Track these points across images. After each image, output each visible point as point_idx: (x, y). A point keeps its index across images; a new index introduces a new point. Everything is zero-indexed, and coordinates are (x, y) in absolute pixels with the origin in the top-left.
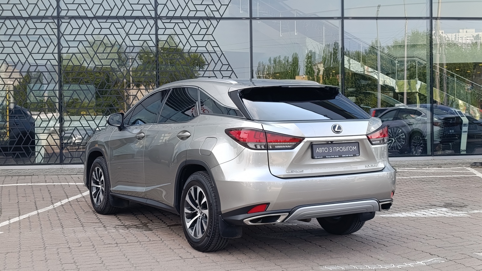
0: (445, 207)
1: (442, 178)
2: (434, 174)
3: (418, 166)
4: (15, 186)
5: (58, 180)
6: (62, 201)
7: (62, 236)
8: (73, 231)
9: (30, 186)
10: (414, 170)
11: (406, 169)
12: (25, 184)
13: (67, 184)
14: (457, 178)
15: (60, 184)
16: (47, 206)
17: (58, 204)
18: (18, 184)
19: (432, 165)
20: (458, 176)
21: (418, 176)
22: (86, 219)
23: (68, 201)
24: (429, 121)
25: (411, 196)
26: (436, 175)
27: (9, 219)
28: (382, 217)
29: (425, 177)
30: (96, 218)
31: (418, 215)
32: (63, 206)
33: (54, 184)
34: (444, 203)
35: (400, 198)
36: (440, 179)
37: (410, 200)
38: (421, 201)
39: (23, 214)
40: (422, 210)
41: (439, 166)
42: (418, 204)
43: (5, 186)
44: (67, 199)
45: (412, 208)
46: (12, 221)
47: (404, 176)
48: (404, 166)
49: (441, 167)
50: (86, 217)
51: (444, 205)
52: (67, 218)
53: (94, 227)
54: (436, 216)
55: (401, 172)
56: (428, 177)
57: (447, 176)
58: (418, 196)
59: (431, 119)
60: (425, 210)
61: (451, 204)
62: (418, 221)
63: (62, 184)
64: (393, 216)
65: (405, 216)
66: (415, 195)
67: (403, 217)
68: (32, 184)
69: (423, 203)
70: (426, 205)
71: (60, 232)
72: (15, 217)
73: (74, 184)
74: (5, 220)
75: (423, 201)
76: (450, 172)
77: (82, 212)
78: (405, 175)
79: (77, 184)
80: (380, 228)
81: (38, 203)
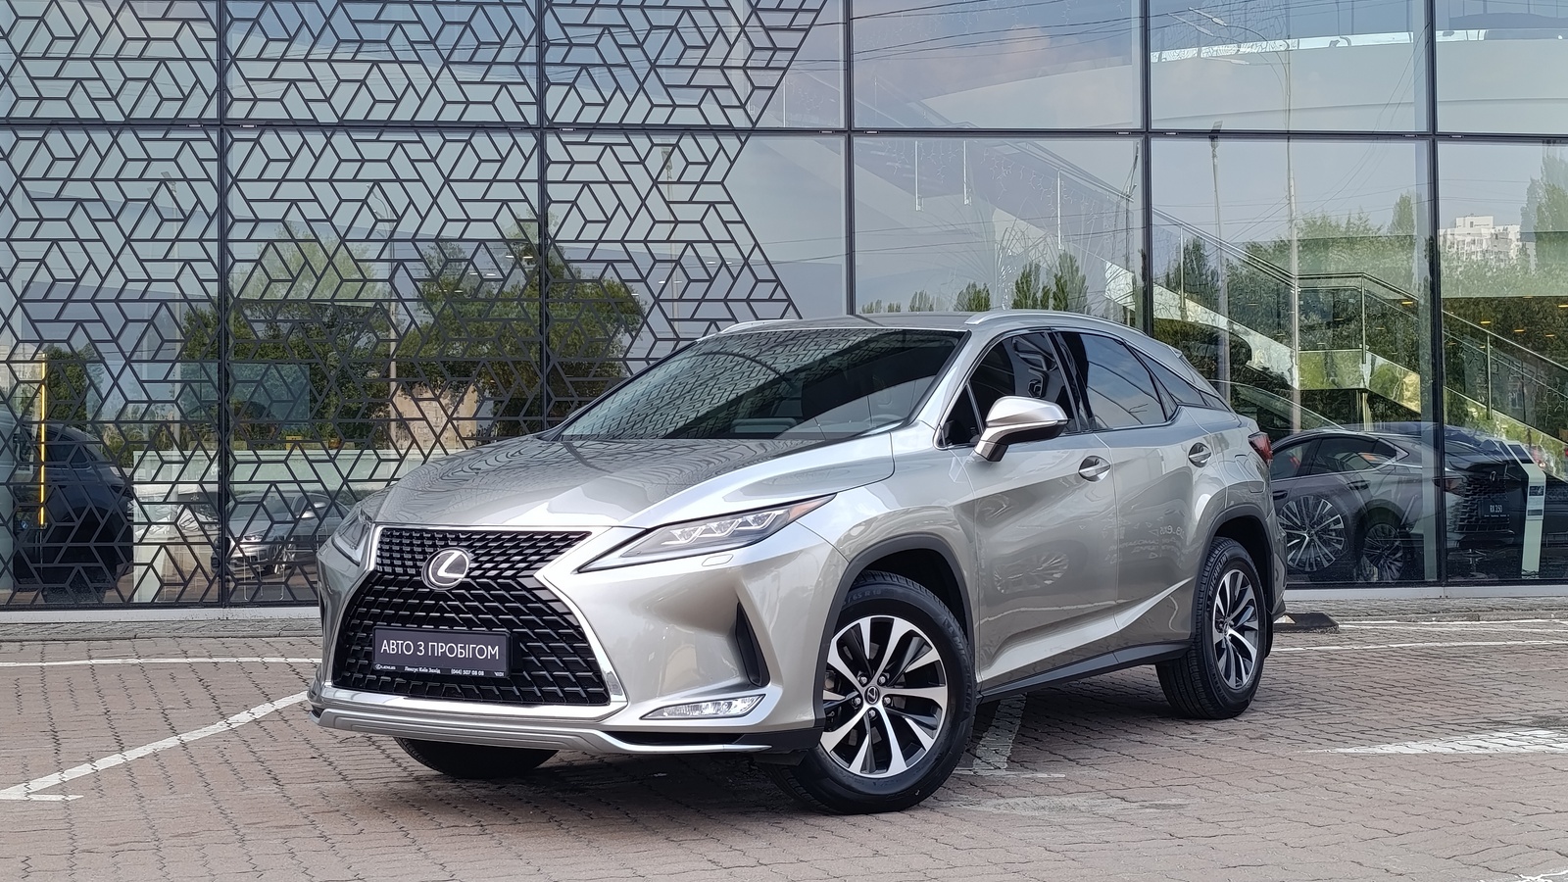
0: (1543, 728)
1: (1496, 649)
2: (1462, 636)
3: (1401, 613)
4: (86, 665)
5: (224, 649)
6: (252, 710)
7: (287, 805)
8: (317, 792)
9: (133, 665)
10: (1393, 625)
11: (1367, 624)
12: (119, 661)
13: (259, 659)
14: (1545, 648)
15: (235, 660)
16: (206, 725)
17: (243, 717)
18: (93, 662)
19: (1447, 610)
20: (1544, 643)
21: (1412, 642)
22: (350, 758)
23: (273, 709)
24: (1431, 474)
25: (1414, 698)
26: (1472, 640)
27: (91, 761)
28: (1345, 754)
29: (1438, 644)
30: (383, 756)
31: (1464, 748)
32: (259, 722)
33: (215, 660)
34: (1534, 716)
35: (1378, 702)
36: (1488, 650)
37: (1414, 709)
38: (1454, 710)
39: (131, 747)
40: (1471, 736)
41: (1473, 615)
42: (1448, 719)
43: (52, 666)
44: (268, 705)
45: (1432, 729)
46: (102, 764)
47: (1369, 644)
48: (1357, 615)
49: (1479, 617)
50: (347, 753)
51: (1534, 723)
52: (285, 758)
53: (386, 780)
54: (1522, 750)
55: (1352, 631)
56: (1447, 644)
57: (1509, 643)
58: (1437, 697)
59: (1436, 468)
60: (1480, 736)
61: (1558, 719)
62: (1470, 765)
63: (241, 660)
64: (1377, 750)
65: (1421, 752)
66: (1425, 695)
67: (1417, 755)
68: (142, 661)
69: (1461, 717)
70: (1474, 721)
71: (273, 795)
72: (109, 753)
73: (282, 660)
74: (79, 763)
75: (1460, 712)
76: (1515, 632)
77: (331, 741)
78: (1368, 639)
79: (290, 660)
80: (1353, 786)
81: (173, 715)
